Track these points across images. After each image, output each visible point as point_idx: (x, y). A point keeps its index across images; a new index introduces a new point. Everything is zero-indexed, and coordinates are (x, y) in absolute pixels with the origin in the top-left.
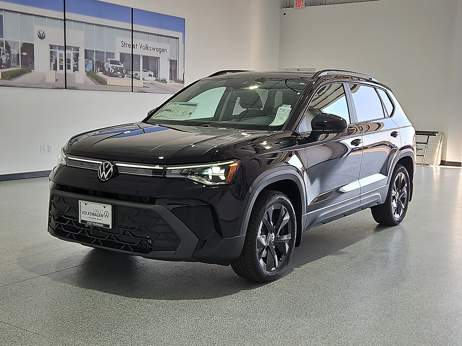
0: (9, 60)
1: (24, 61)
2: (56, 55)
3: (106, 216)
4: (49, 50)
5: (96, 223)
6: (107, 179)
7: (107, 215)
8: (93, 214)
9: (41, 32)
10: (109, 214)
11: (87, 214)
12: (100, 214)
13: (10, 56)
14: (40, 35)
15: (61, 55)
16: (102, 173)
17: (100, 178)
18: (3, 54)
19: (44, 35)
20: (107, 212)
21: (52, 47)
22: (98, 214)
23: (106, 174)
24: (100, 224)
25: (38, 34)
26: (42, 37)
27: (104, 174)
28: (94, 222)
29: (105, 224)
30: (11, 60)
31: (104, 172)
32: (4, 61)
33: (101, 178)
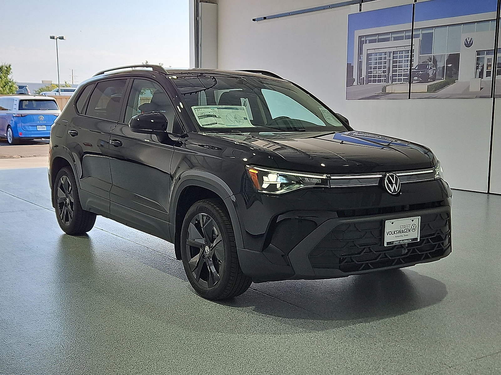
0: (435, 73)
1: (448, 72)
2: (483, 61)
3: (413, 230)
4: (475, 56)
5: (403, 240)
6: (398, 191)
7: (414, 228)
8: (400, 232)
9: (469, 39)
10: (416, 226)
11: (393, 234)
12: (407, 229)
13: (436, 70)
14: (467, 43)
15: (489, 60)
16: (392, 187)
17: (391, 193)
18: (431, 68)
19: (471, 43)
20: (414, 225)
21: (479, 53)
22: (405, 230)
23: (396, 186)
24: (408, 239)
25: (465, 42)
26: (468, 44)
27: (394, 188)
28: (401, 240)
29: (413, 239)
30: (437, 73)
31: (394, 185)
32: (431, 76)
33: (392, 191)
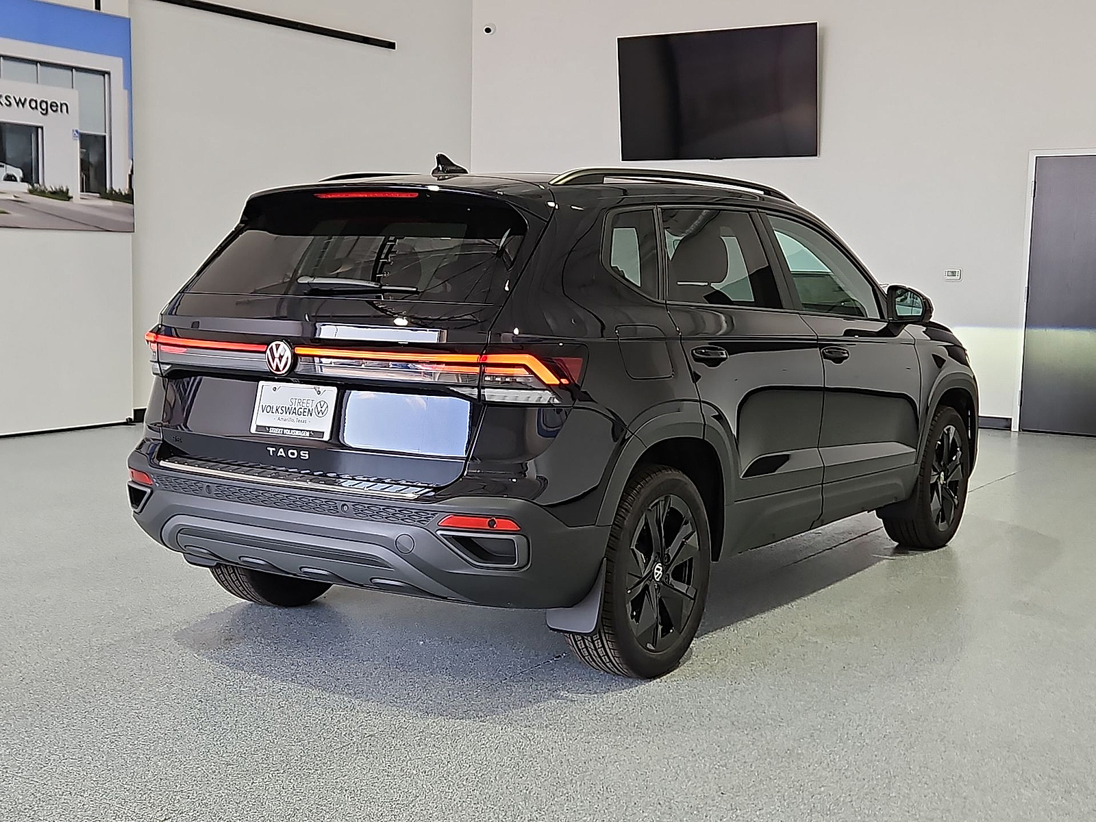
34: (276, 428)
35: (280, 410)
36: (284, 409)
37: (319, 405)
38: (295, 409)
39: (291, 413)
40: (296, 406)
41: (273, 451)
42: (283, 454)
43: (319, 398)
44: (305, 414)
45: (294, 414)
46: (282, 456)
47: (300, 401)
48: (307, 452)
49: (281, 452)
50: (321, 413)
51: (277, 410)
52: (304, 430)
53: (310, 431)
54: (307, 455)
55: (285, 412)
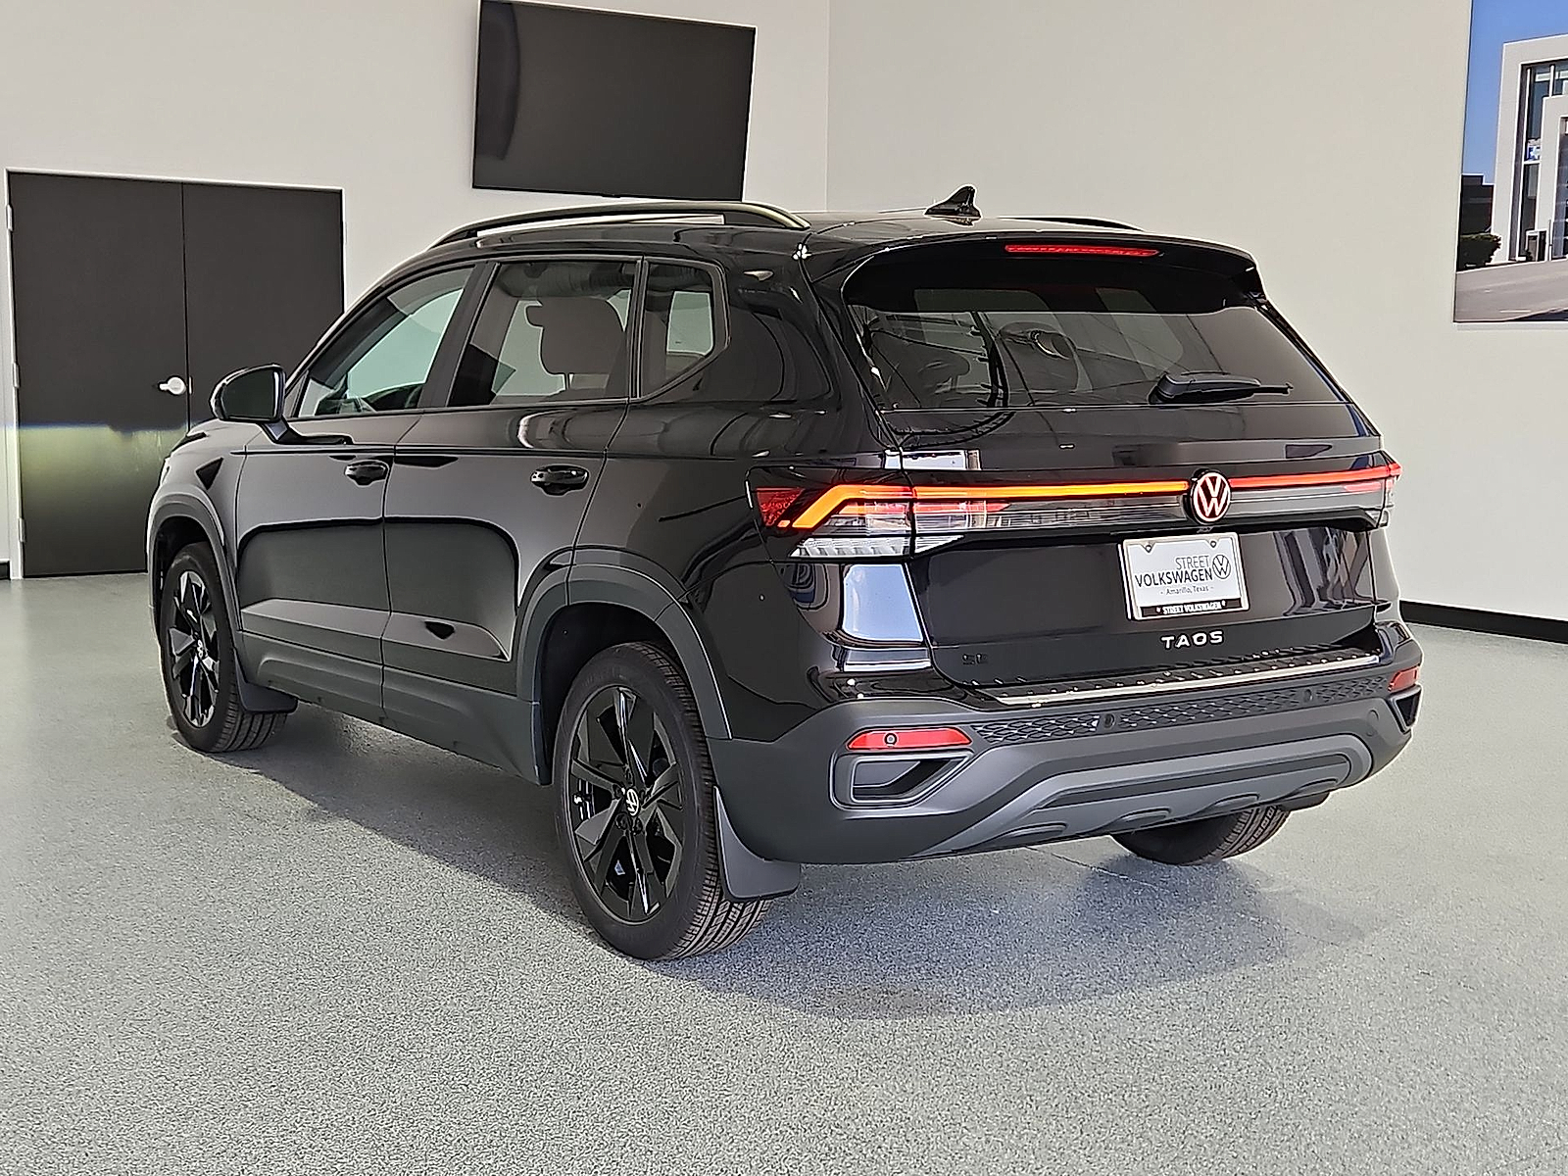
34: (1173, 605)
35: (1165, 578)
36: (1170, 576)
37: (1216, 561)
38: (1186, 572)
39: (1183, 580)
40: (1187, 569)
41: (1171, 641)
42: (1187, 643)
43: (1213, 552)
44: (1202, 577)
45: (1188, 581)
46: (1185, 646)
47: (1189, 560)
48: (1220, 633)
49: (1183, 641)
50: (1223, 572)
51: (1161, 579)
52: (1213, 601)
53: (1220, 601)
54: (1220, 638)
55: (1173, 581)
